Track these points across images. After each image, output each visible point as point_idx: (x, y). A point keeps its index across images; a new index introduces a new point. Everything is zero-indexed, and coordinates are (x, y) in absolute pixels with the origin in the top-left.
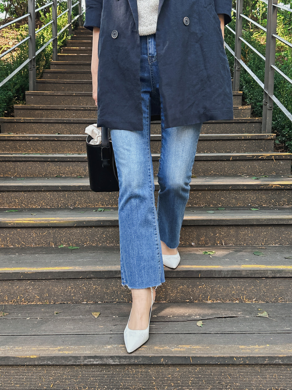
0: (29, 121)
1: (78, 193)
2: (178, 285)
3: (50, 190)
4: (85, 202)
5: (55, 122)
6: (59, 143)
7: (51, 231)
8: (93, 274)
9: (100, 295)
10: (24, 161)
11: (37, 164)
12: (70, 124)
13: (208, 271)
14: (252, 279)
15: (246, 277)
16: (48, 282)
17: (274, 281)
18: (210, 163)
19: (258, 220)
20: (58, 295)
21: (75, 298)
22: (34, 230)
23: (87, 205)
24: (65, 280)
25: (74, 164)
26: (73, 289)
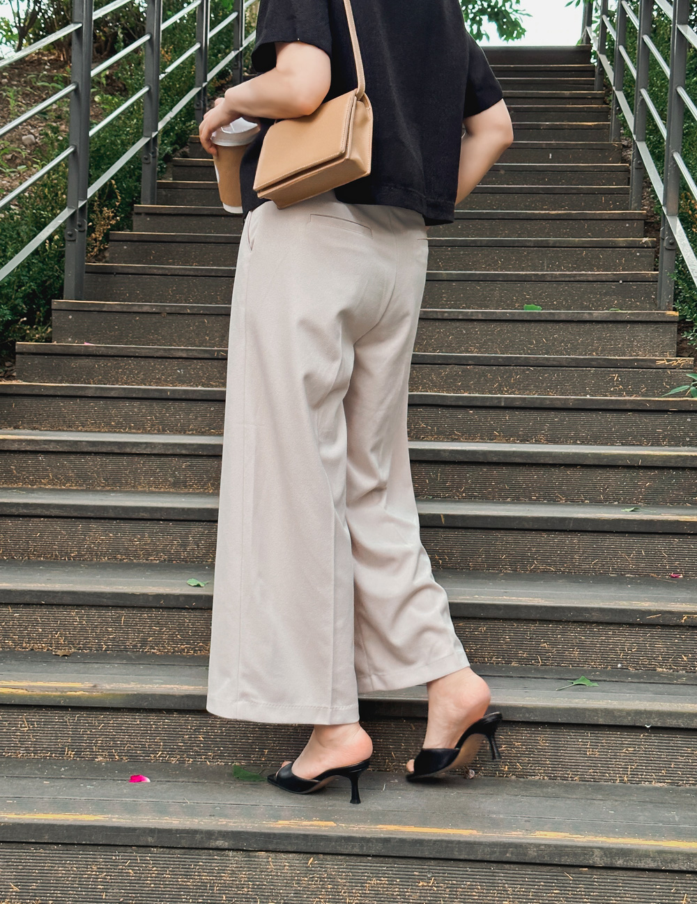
0: (51, 392)
1: (154, 613)
2: (365, 876)
3: (80, 603)
4: (172, 639)
5: (123, 396)
6: (125, 461)
7: (68, 717)
8: (153, 837)
9: (169, 891)
10: (24, 516)
11: (58, 526)
12: (164, 402)
13: (442, 841)
14: (555, 869)
15: (538, 862)
16: (43, 851)
17: (612, 878)
18: (530, 537)
19: (607, 712)
20: (65, 887)
21: (107, 898)
22: (25, 715)
23: (176, 649)
24: (85, 847)
25: (156, 527)
26: (102, 872)
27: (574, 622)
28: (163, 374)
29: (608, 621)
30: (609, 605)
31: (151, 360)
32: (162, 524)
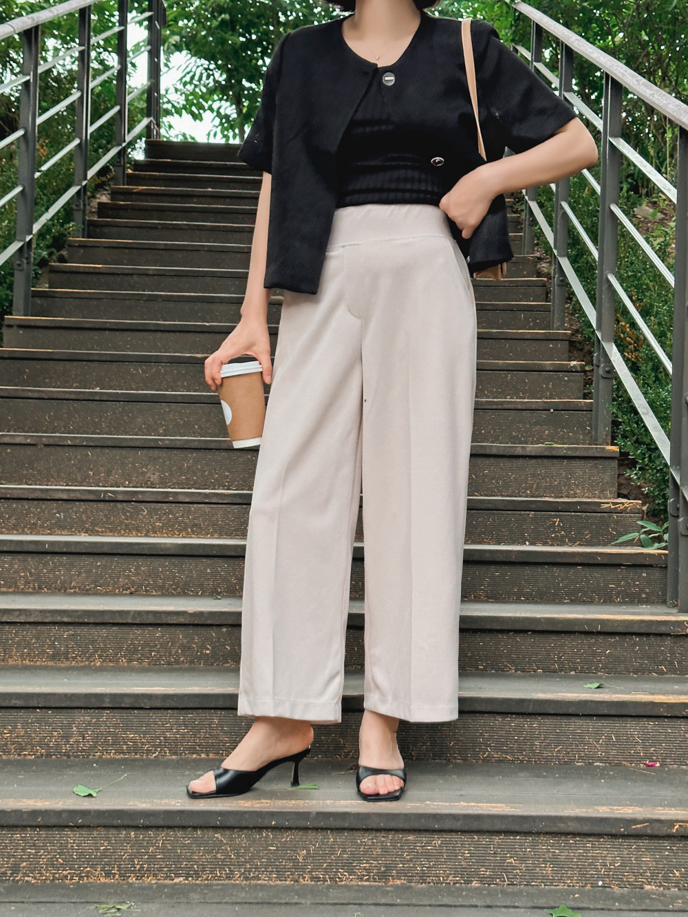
1: (29, 833)
4: (51, 864)
12: (41, 556)
18: (482, 720)
23: (57, 875)
25: (31, 716)
27: (547, 833)
28: (39, 519)
29: (587, 832)
30: (586, 812)
31: (25, 503)
32: (38, 713)
